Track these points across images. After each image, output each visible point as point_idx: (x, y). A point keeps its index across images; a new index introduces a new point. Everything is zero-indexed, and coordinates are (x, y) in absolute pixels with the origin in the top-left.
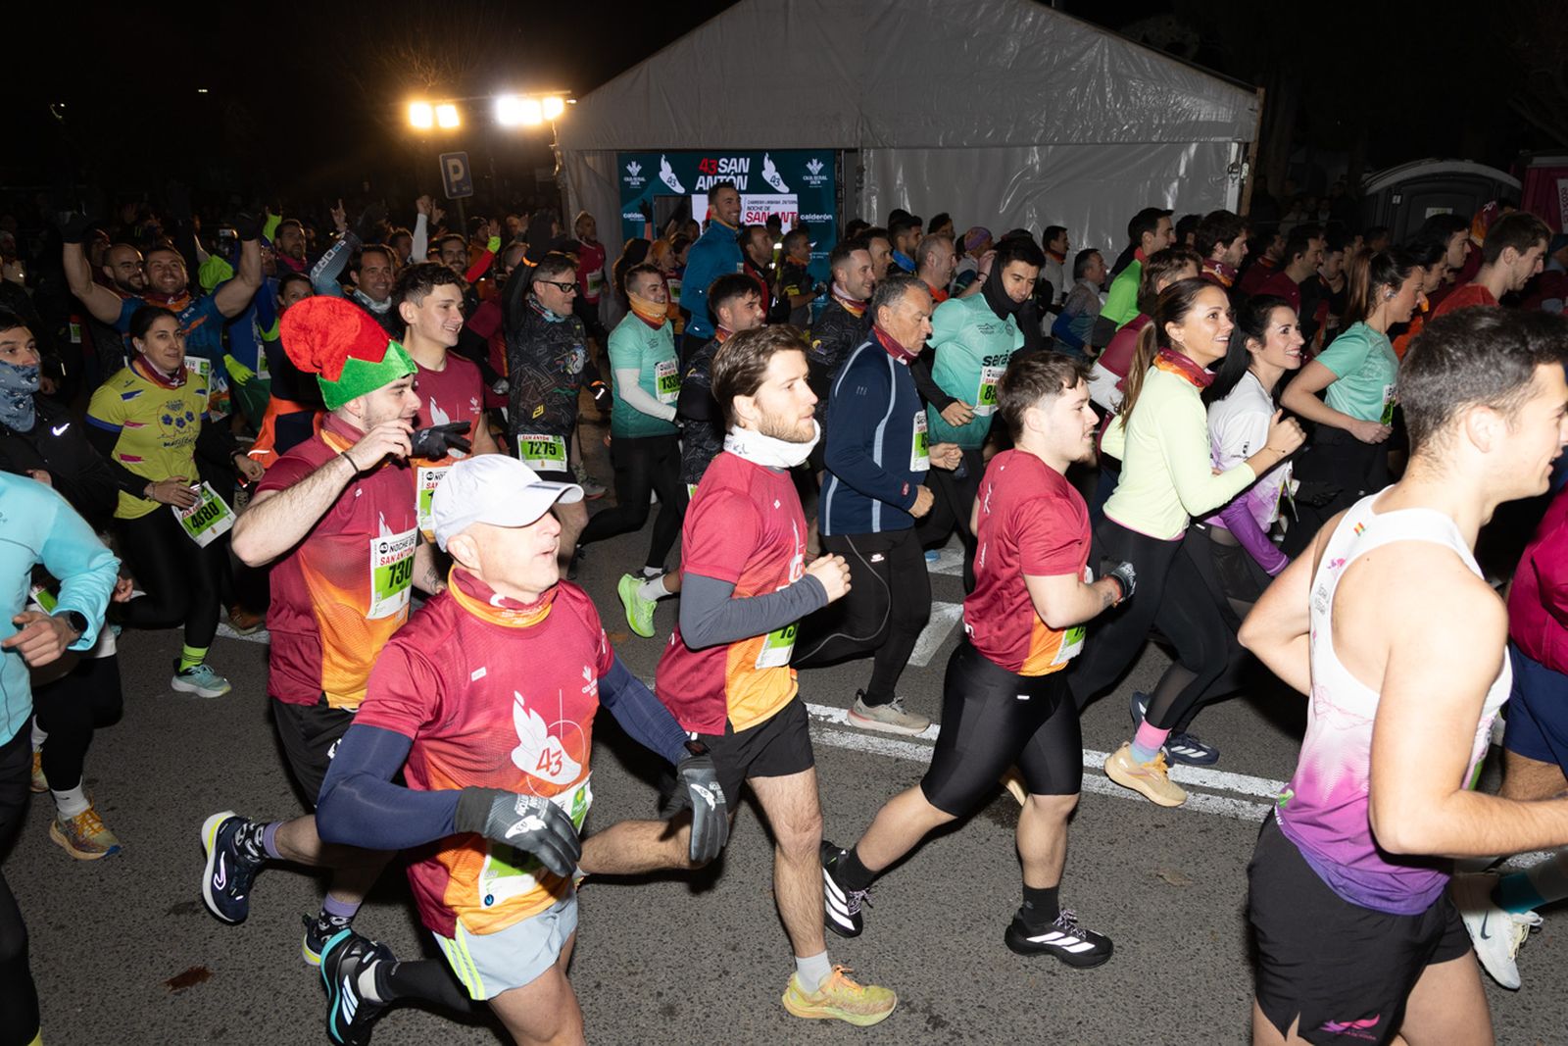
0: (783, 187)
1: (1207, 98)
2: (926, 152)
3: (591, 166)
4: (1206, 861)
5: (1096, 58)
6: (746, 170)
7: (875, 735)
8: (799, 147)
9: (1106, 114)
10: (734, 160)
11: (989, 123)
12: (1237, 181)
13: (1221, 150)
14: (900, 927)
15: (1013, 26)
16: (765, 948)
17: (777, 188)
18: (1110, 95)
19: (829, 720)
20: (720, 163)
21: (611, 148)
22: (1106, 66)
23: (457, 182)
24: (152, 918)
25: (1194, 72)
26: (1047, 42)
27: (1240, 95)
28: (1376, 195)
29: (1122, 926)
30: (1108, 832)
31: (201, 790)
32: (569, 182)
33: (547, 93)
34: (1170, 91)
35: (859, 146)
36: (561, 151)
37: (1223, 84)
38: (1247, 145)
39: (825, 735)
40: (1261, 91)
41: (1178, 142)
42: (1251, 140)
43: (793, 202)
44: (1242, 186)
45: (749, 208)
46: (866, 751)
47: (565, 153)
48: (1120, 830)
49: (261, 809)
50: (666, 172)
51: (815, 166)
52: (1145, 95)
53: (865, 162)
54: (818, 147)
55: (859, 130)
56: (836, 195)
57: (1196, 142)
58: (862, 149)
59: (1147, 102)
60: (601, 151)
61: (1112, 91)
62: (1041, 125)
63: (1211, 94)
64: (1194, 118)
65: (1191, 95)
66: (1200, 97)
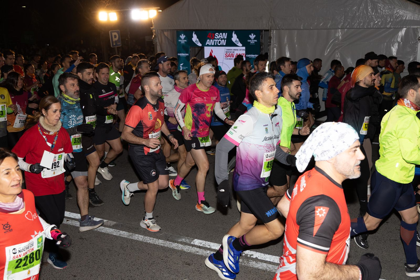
0: (240, 44)
1: (410, 11)
2: (296, 31)
3: (166, 35)
6: (225, 38)
7: (270, 264)
8: (246, 29)
9: (368, 17)
10: (221, 34)
11: (321, 20)
13: (416, 31)
17: (238, 45)
18: (370, 10)
19: (252, 256)
20: (216, 35)
21: (175, 29)
23: (116, 41)
32: (157, 41)
33: (151, 8)
34: (394, 8)
35: (270, 29)
36: (155, 30)
37: (416, 5)
39: (250, 262)
41: (398, 28)
43: (243, 50)
45: (226, 52)
46: (266, 270)
47: (156, 30)
50: (195, 38)
51: (252, 36)
52: (384, 10)
53: (272, 35)
54: (253, 29)
55: (270, 23)
56: (260, 47)
57: (405, 28)
58: (271, 30)
59: (385, 12)
60: (170, 30)
61: (371, 8)
62: (342, 21)
63: (411, 9)
64: (404, 18)
65: (403, 9)
66: (407, 11)
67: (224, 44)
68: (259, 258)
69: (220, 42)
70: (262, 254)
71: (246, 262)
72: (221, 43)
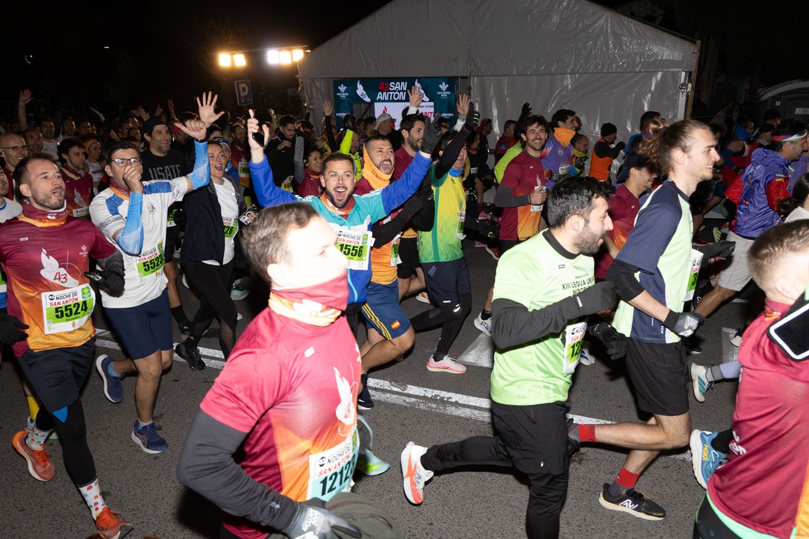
0: (426, 98)
1: (667, 47)
2: (506, 78)
3: (319, 87)
4: (666, 485)
5: (603, 25)
6: (405, 89)
7: (476, 409)
8: (435, 76)
9: (609, 57)
10: (398, 83)
11: (542, 61)
12: (685, 94)
13: (676, 76)
14: (489, 520)
15: (557, 6)
16: (412, 530)
18: (611, 46)
19: (450, 400)
20: (391, 86)
21: (329, 77)
22: (609, 29)
23: (244, 96)
24: (72, 506)
25: (660, 32)
26: (575, 16)
27: (687, 45)
28: (766, 101)
29: (617, 522)
30: (609, 467)
31: (100, 435)
32: (306, 95)
33: (295, 48)
34: (646, 43)
35: (468, 75)
36: (302, 79)
37: (677, 38)
38: (690, 73)
39: (447, 408)
40: (699, 42)
41: (651, 72)
42: (693, 70)
43: (431, 106)
44: (687, 97)
47: (304, 79)
48: (617, 466)
49: (132, 446)
50: (360, 90)
51: (444, 86)
52: (631, 45)
53: (472, 84)
54: (445, 75)
55: (468, 66)
57: (661, 71)
58: (470, 76)
59: (633, 49)
60: (324, 78)
61: (612, 43)
62: (572, 63)
63: (670, 44)
64: (660, 58)
65: (658, 45)
66: (662, 46)
67: (404, 99)
68: (459, 402)
69: (396, 96)
70: (465, 396)
71: (441, 408)
72: (399, 97)
